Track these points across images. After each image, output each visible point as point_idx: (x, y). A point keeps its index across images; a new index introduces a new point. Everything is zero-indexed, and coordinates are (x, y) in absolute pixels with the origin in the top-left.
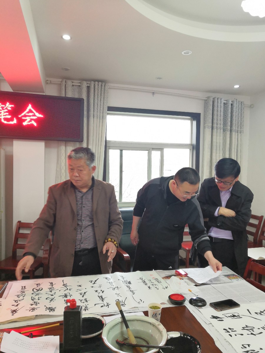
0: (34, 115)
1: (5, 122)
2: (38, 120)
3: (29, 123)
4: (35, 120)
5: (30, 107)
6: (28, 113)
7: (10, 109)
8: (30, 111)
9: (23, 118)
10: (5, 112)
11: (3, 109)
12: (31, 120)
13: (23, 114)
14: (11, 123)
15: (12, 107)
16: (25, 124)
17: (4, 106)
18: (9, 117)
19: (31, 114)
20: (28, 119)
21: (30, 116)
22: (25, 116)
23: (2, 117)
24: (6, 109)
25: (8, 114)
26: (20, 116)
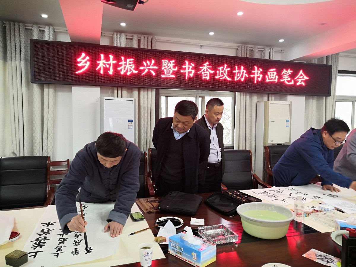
0: (303, 78)
1: (287, 83)
2: (305, 81)
3: (300, 84)
4: (304, 81)
5: (301, 72)
6: (300, 76)
7: (290, 73)
8: (301, 75)
9: (297, 80)
10: (287, 76)
11: (287, 74)
12: (302, 81)
13: (297, 77)
14: (291, 83)
15: (291, 73)
16: (298, 84)
17: (287, 71)
18: (289, 79)
19: (301, 77)
20: (300, 80)
21: (301, 78)
22: (298, 78)
23: (286, 80)
24: (288, 74)
25: (289, 77)
26: (295, 79)
